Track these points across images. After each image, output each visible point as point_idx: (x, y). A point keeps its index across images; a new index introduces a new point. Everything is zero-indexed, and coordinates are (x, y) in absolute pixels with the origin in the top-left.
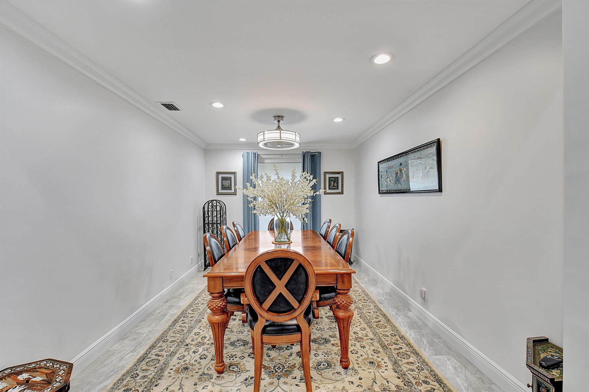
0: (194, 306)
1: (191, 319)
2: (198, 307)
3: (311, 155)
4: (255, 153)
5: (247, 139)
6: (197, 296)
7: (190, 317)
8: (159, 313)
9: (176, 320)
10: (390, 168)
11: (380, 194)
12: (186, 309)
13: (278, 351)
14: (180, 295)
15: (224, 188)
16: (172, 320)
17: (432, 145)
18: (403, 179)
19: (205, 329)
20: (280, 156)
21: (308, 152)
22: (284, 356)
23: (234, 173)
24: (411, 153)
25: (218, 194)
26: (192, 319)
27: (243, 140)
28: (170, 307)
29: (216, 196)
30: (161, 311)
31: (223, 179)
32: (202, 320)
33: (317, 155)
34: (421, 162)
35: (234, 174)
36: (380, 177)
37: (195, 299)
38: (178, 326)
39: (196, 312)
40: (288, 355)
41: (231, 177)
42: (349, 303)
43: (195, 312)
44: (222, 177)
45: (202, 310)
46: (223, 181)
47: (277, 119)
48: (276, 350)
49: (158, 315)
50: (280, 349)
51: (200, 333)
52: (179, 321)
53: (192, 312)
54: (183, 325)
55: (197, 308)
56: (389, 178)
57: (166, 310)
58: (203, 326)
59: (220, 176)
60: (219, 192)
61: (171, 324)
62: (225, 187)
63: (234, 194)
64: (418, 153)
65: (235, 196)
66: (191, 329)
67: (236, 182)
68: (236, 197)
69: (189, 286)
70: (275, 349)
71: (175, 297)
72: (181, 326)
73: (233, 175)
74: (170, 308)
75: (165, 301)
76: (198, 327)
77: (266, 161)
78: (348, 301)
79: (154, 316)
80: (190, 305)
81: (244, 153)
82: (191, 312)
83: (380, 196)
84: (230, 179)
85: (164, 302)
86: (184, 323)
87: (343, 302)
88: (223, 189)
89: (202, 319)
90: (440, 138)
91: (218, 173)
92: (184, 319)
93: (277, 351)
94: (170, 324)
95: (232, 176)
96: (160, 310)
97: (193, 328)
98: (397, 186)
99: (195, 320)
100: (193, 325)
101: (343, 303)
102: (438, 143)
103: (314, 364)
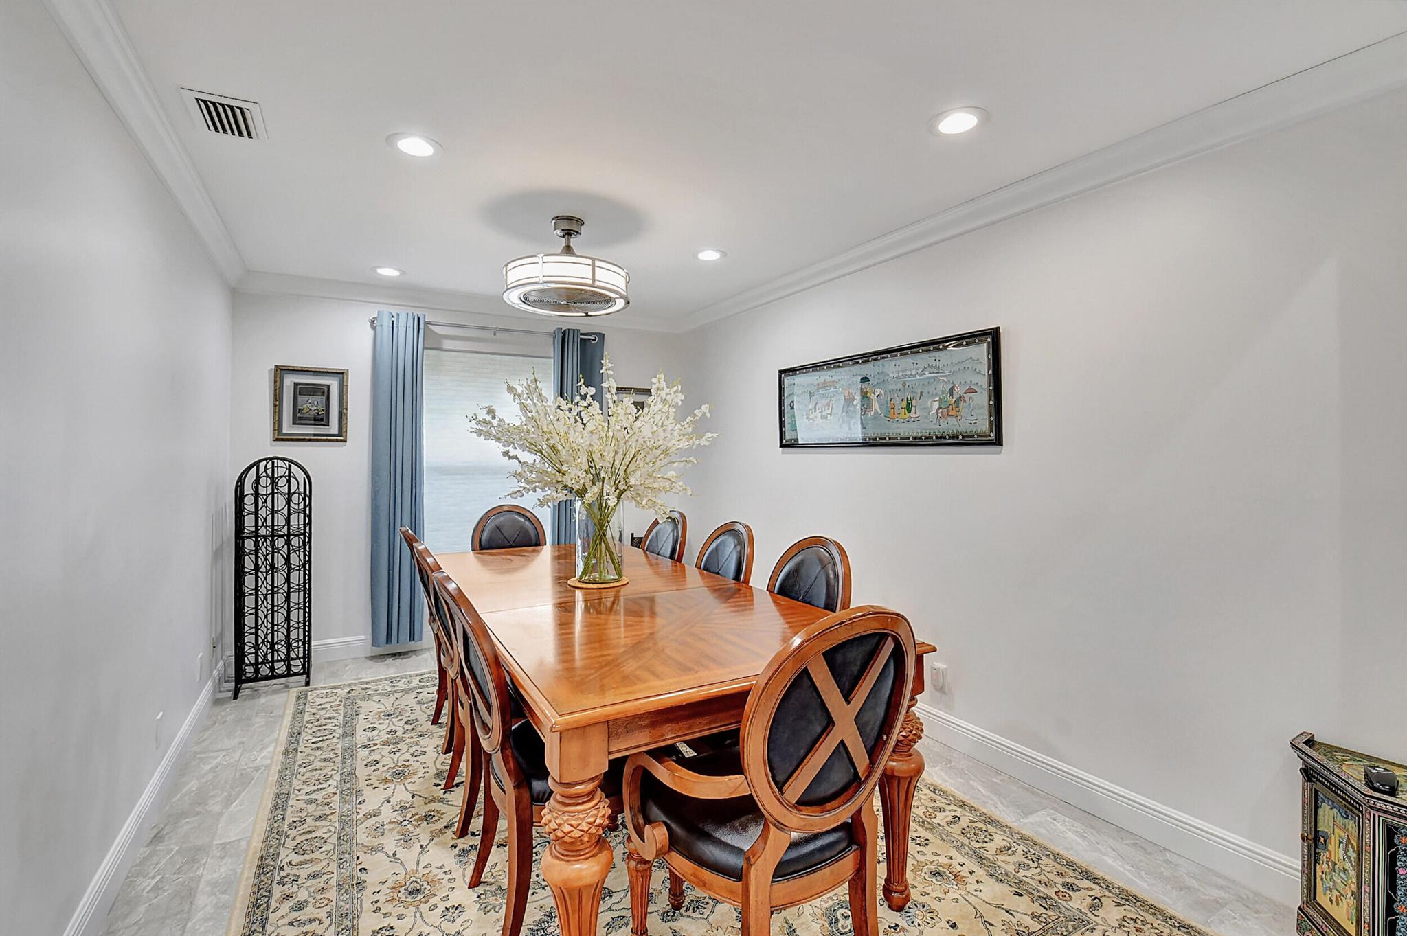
0: (292, 833)
1: (317, 883)
2: (310, 832)
3: (581, 339)
4: (419, 318)
5: (403, 272)
6: (278, 795)
7: (308, 879)
8: (156, 888)
9: (255, 904)
10: (822, 388)
11: (781, 449)
12: (266, 848)
13: (696, 915)
14: (201, 798)
15: (300, 419)
16: (238, 905)
17: (977, 341)
18: (872, 413)
19: (401, 910)
20: (490, 335)
21: (574, 330)
22: (725, 925)
23: (341, 374)
24: (901, 355)
25: (279, 436)
26: (322, 885)
27: (388, 272)
28: (193, 856)
29: (271, 445)
30: (160, 880)
31: (300, 389)
32: (363, 876)
33: (594, 340)
34: (936, 377)
35: (341, 376)
36: (787, 409)
37: (276, 807)
38: (280, 923)
39: (317, 855)
40: (735, 918)
41: (329, 386)
42: (915, 735)
43: (312, 855)
44: (296, 384)
45: (334, 840)
46: (300, 398)
47: (565, 225)
48: (690, 913)
49: (155, 901)
50: (698, 908)
51: (392, 928)
52: (274, 905)
53: (302, 858)
54: (303, 915)
55: (308, 837)
56: (818, 411)
57: (179, 871)
58: (382, 898)
59: (289, 381)
60: (284, 432)
61: (248, 925)
62: (307, 415)
63: (337, 440)
64: (926, 355)
65: (342, 446)
66: (346, 922)
67: (347, 402)
68: (344, 447)
69: (215, 762)
70: (683, 910)
71: (184, 814)
72: (296, 920)
73: (337, 379)
74: (194, 861)
75: (152, 835)
76: (367, 905)
77: (447, 344)
78: (914, 732)
79: (142, 909)
80: (271, 832)
81: (379, 312)
82: (296, 859)
83: (783, 453)
84: (325, 392)
85: (145, 844)
86: (300, 906)
87: (911, 731)
88: (298, 422)
89: (359, 873)
90: (999, 327)
91: (281, 372)
92: (286, 889)
93: (694, 915)
94: (242, 922)
95: (334, 384)
96: (153, 878)
97: (350, 916)
98: (850, 429)
99: (333, 882)
100: (342, 904)
101: (911, 735)
102: (994, 336)
103: (819, 921)
